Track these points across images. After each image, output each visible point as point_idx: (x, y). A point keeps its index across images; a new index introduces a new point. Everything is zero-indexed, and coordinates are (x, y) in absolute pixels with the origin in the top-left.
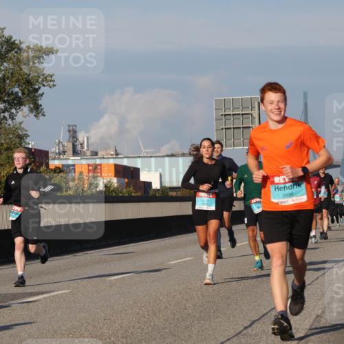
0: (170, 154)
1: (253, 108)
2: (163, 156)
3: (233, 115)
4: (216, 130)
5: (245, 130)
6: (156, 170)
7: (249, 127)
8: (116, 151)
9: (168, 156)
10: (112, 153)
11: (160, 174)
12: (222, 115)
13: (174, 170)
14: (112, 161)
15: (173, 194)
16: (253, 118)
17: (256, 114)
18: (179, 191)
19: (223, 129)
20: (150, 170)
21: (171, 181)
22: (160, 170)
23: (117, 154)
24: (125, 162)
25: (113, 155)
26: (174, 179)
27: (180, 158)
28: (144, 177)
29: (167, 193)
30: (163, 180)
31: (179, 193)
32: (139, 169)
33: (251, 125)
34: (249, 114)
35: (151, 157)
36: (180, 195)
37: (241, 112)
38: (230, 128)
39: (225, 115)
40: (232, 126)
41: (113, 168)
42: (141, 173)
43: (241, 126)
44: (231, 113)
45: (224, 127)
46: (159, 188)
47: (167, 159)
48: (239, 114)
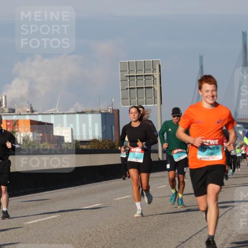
0: (80, 111)
1: (154, 70)
2: (74, 113)
3: (137, 76)
4: (122, 90)
5: (147, 90)
6: (68, 125)
7: (151, 87)
8: (31, 108)
9: (78, 113)
10: (28, 110)
11: (72, 129)
12: (127, 76)
13: (84, 126)
14: (28, 118)
15: (84, 147)
16: (155, 79)
17: (157, 76)
18: (89, 144)
19: (127, 88)
20: (62, 126)
21: (81, 136)
22: (72, 126)
23: (33, 111)
24: (40, 118)
25: (28, 112)
26: (84, 133)
27: (89, 115)
28: (57, 132)
29: (78, 146)
30: (74, 135)
31: (88, 146)
32: (52, 124)
33: (152, 86)
34: (150, 75)
35: (63, 113)
36: (90, 148)
37: (143, 74)
38: (134, 88)
39: (129, 76)
40: (135, 87)
41: (29, 123)
42: (54, 128)
43: (144, 86)
44: (135, 74)
45: (128, 87)
46: (70, 141)
47: (77, 115)
48: (142, 76)
